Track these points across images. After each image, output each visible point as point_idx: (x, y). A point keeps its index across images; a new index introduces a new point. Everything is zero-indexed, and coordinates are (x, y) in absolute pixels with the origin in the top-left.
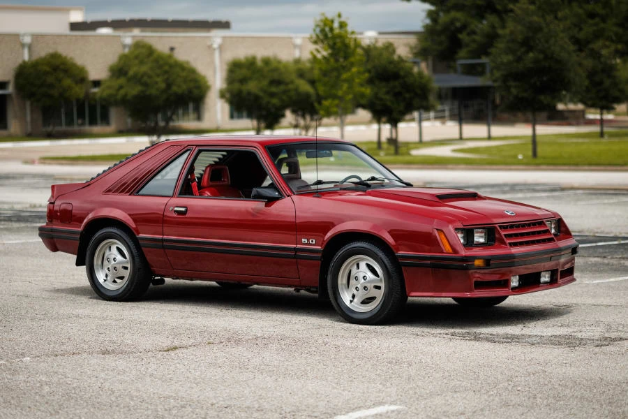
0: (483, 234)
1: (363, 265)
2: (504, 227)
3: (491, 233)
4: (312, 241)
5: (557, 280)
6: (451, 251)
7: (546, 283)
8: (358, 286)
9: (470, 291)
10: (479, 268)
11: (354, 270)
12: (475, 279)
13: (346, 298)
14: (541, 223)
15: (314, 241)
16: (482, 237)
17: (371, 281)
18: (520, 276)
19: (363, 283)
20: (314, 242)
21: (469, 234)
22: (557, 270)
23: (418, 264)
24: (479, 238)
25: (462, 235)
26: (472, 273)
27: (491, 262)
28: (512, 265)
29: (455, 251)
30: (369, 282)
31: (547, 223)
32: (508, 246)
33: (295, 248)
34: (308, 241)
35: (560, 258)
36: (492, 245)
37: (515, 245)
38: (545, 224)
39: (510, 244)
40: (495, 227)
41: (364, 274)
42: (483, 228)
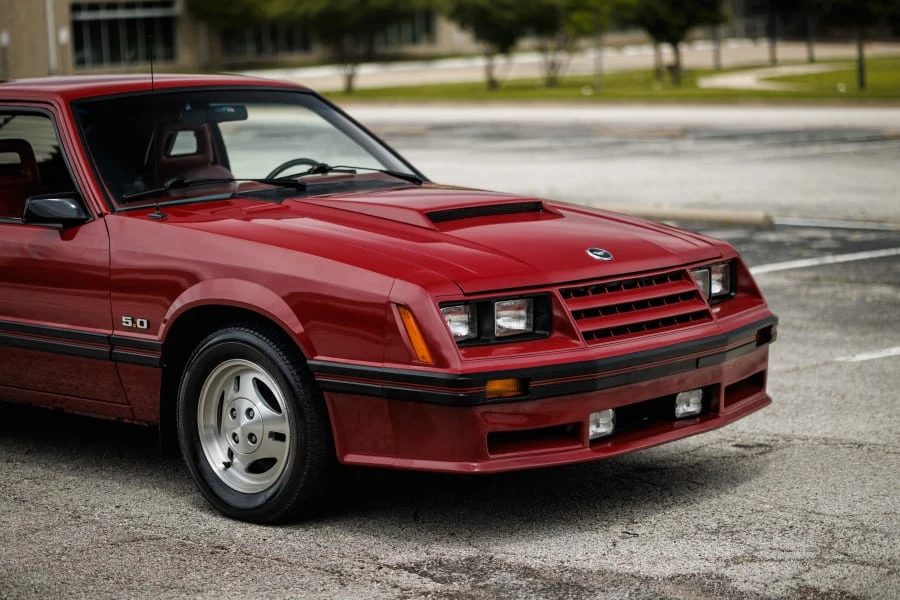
0: (523, 313)
1: (247, 384)
2: (573, 292)
3: (540, 307)
4: (142, 323)
5: (717, 409)
6: (429, 359)
7: (690, 417)
8: (238, 431)
9: (479, 457)
10: (500, 399)
11: (230, 394)
12: (489, 429)
13: (216, 456)
14: (680, 276)
15: (145, 322)
16: (520, 318)
17: (265, 420)
18: (617, 411)
19: (247, 425)
20: (145, 326)
21: (481, 313)
22: (718, 385)
23: (358, 387)
24: (510, 320)
25: (465, 317)
26: (483, 414)
27: (533, 384)
28: (592, 386)
29: (440, 361)
30: (258, 421)
31: (693, 274)
32: (581, 342)
33: (109, 337)
34: (134, 322)
35: (723, 360)
36: (543, 337)
37: (603, 335)
38: (688, 278)
39: (588, 336)
40: (552, 295)
41: (250, 405)
42: (521, 297)
